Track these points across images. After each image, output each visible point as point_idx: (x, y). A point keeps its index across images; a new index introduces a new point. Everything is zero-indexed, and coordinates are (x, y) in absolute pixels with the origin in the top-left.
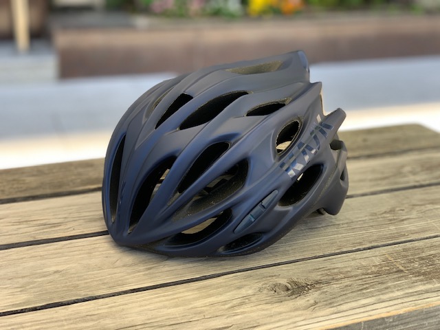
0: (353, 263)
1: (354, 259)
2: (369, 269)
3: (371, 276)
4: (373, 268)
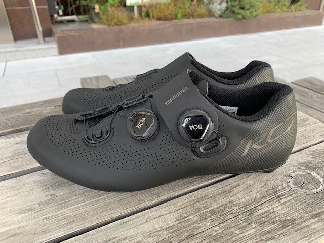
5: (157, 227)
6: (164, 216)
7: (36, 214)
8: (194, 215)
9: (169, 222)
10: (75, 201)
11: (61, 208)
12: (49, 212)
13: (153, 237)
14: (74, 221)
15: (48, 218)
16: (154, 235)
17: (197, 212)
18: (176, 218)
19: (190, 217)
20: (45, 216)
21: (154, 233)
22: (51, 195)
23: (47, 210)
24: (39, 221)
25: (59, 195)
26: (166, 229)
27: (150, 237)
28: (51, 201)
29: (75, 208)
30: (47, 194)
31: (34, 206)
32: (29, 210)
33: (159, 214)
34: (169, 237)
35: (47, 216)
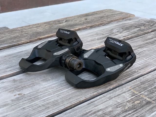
0: (111, 102)
1: (111, 98)
2: (125, 106)
3: (130, 112)
4: (128, 103)
5: (119, 101)
6: (122, 95)
7: (13, 107)
8: (144, 91)
9: (128, 98)
10: (42, 95)
11: (33, 101)
12: (24, 105)
13: (120, 107)
14: (49, 107)
15: (25, 108)
16: (120, 106)
17: (145, 90)
18: (131, 95)
19: (142, 93)
20: (22, 107)
21: (120, 104)
22: (19, 94)
23: (21, 103)
24: (18, 111)
25: (25, 94)
26: (127, 102)
27: (117, 107)
28: (21, 98)
29: (44, 100)
30: (14, 94)
31: (8, 102)
32: (5, 105)
33: (117, 94)
34: (132, 105)
35: (24, 107)
